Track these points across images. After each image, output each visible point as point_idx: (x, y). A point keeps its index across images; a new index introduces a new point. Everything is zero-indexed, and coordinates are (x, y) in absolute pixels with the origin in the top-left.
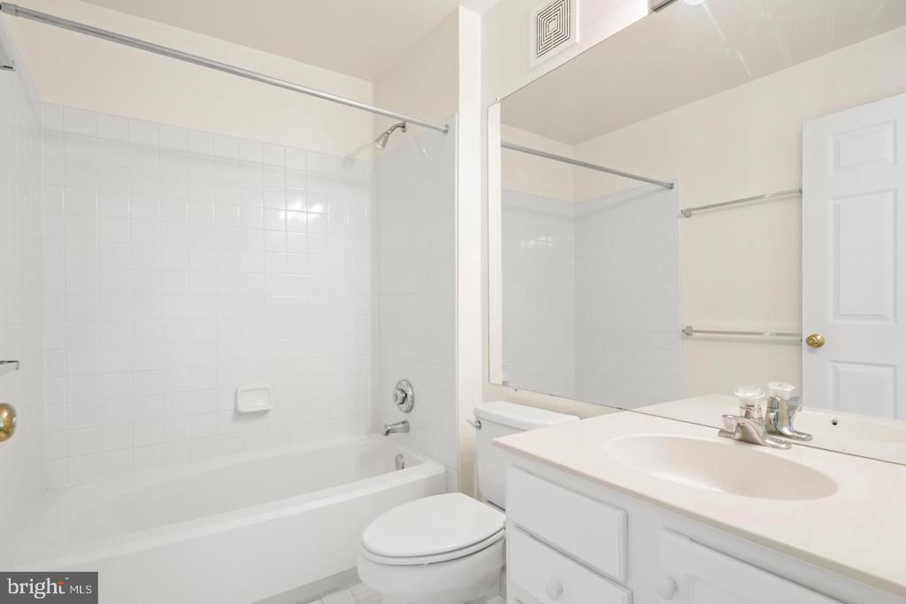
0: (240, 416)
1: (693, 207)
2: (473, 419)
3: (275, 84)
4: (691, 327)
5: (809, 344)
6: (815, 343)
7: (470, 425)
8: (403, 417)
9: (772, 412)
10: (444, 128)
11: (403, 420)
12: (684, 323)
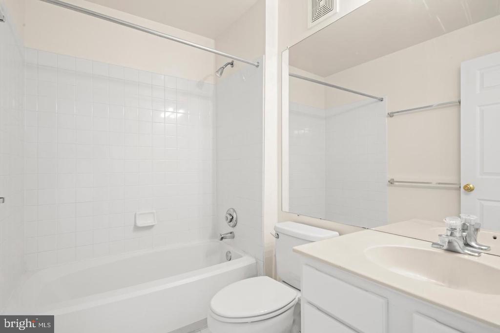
0: (137, 228)
1: (394, 111)
2: (274, 233)
3: (160, 36)
4: (393, 179)
5: (465, 190)
6: (469, 189)
7: (272, 236)
8: (231, 230)
9: (464, 232)
10: (256, 64)
11: (231, 231)
12: (389, 177)
